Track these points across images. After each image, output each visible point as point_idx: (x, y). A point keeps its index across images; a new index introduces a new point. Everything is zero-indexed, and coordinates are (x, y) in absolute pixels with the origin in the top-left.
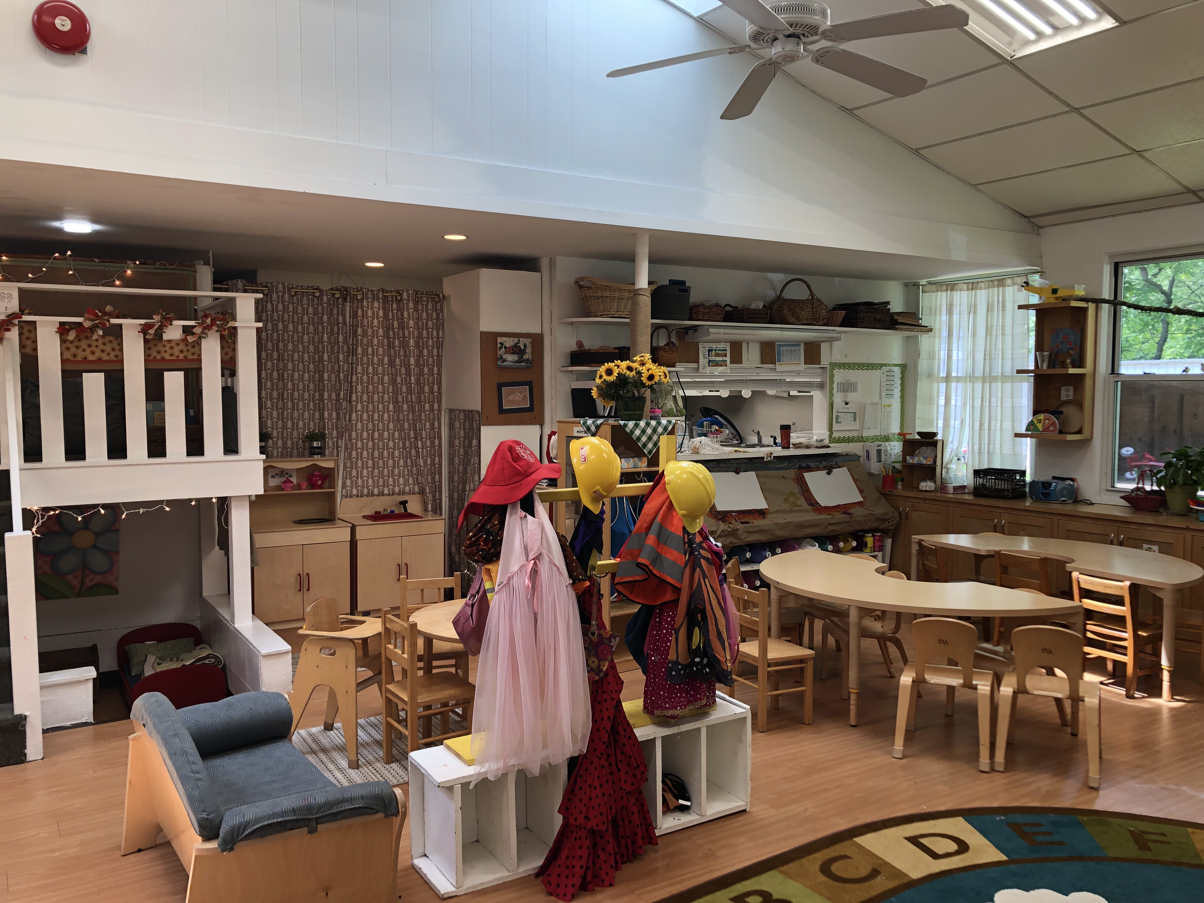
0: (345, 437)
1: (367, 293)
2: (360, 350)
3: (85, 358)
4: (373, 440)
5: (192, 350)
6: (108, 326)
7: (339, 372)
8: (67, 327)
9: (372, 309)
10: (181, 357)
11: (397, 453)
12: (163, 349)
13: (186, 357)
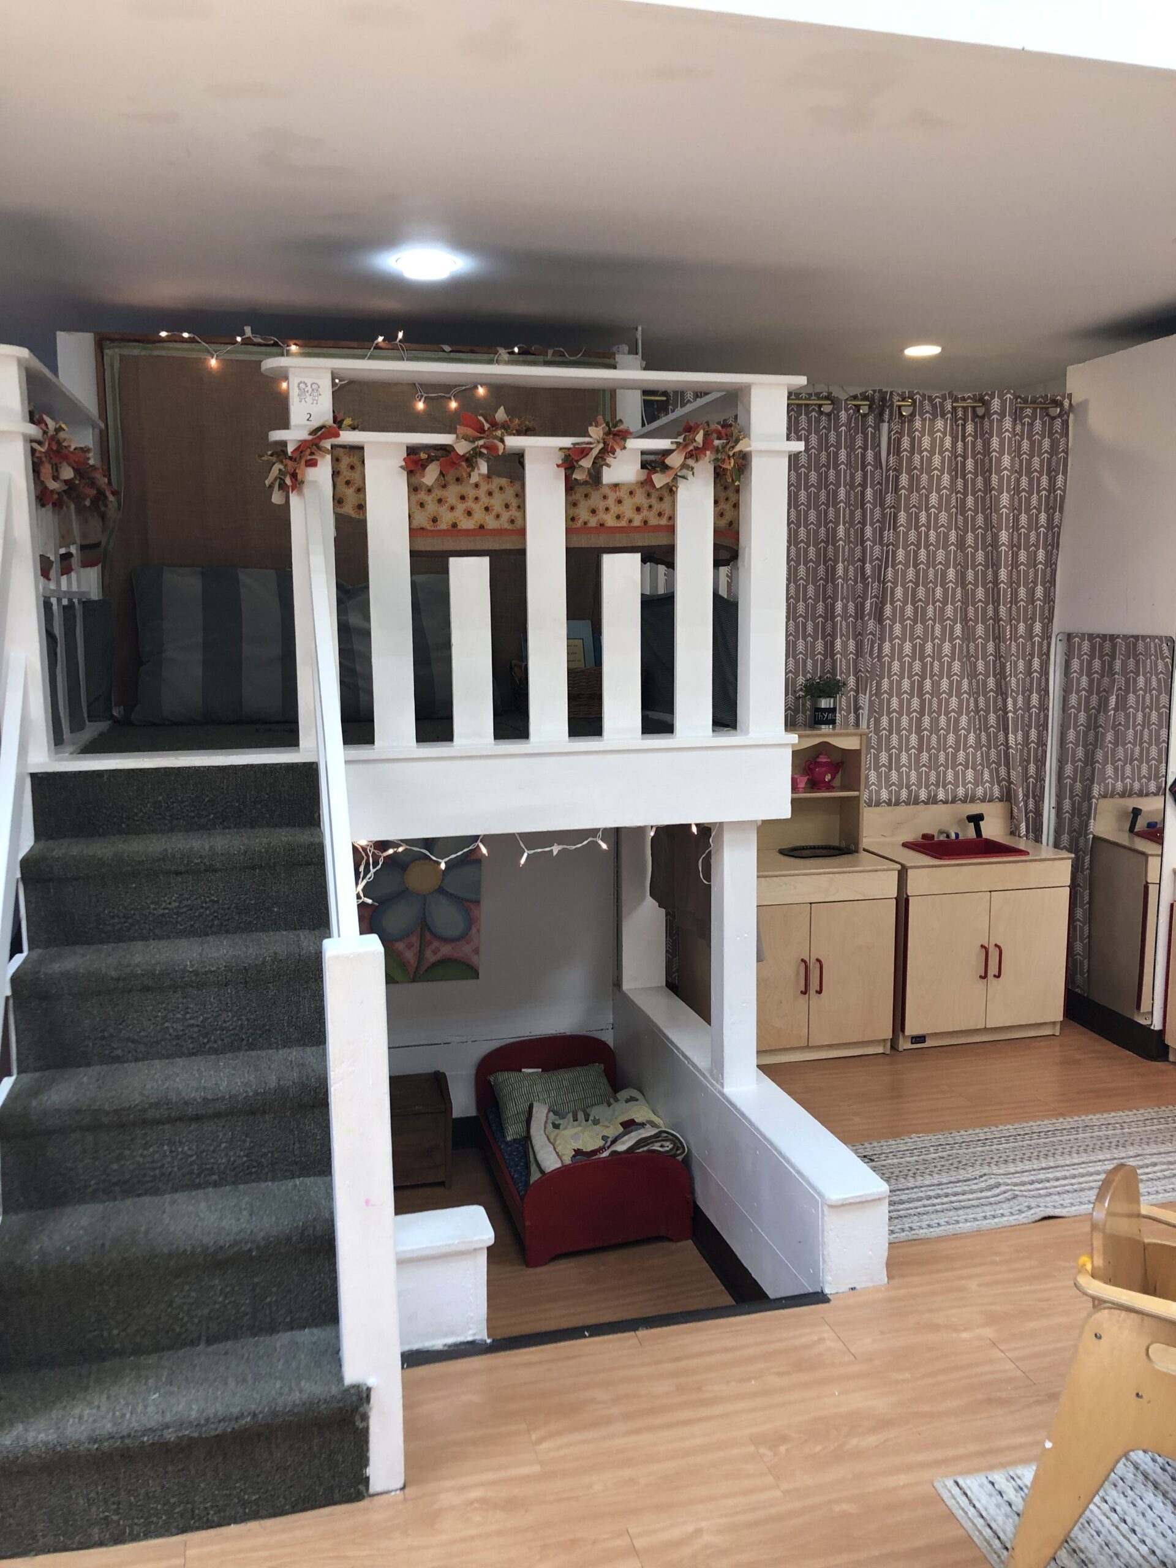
0: (871, 688)
1: (921, 402)
2: (902, 517)
3: (455, 525)
4: (921, 695)
5: (657, 507)
6: (501, 452)
7: (863, 560)
8: (423, 456)
9: (932, 433)
10: (637, 522)
11: (964, 721)
12: (601, 505)
13: (645, 522)
